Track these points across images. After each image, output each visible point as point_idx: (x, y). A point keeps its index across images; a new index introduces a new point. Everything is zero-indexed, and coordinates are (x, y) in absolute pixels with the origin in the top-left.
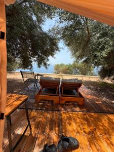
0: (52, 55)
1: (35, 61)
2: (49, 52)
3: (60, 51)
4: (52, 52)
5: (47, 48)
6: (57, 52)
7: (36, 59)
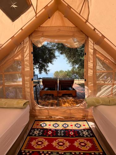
0: (51, 62)
1: (37, 68)
2: (48, 60)
3: (57, 58)
4: (51, 59)
5: (47, 57)
6: (55, 59)
7: (37, 66)
